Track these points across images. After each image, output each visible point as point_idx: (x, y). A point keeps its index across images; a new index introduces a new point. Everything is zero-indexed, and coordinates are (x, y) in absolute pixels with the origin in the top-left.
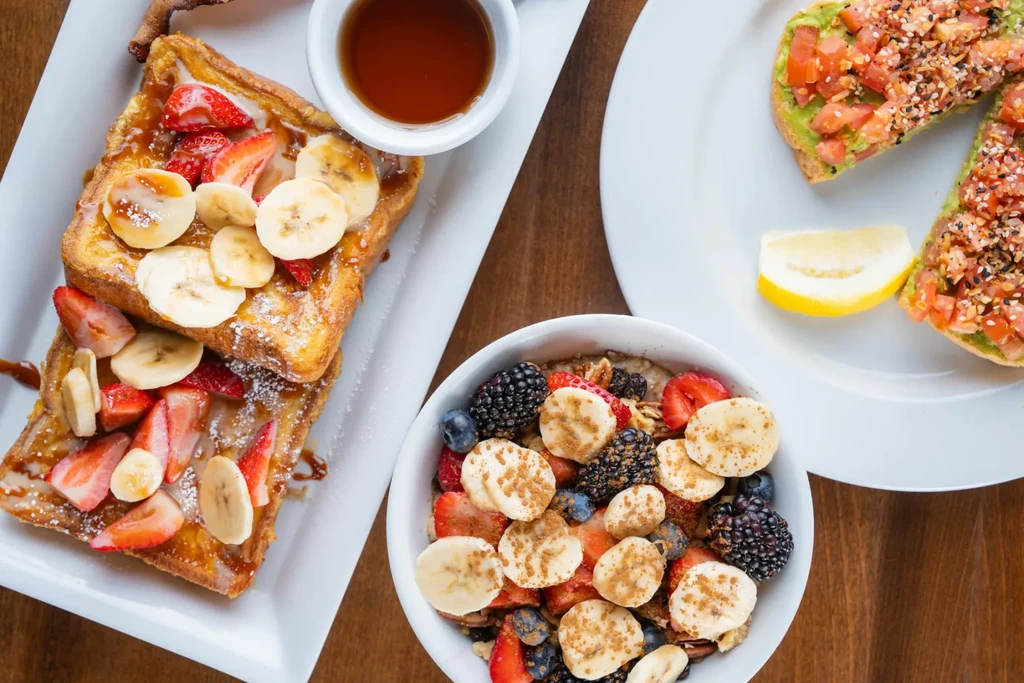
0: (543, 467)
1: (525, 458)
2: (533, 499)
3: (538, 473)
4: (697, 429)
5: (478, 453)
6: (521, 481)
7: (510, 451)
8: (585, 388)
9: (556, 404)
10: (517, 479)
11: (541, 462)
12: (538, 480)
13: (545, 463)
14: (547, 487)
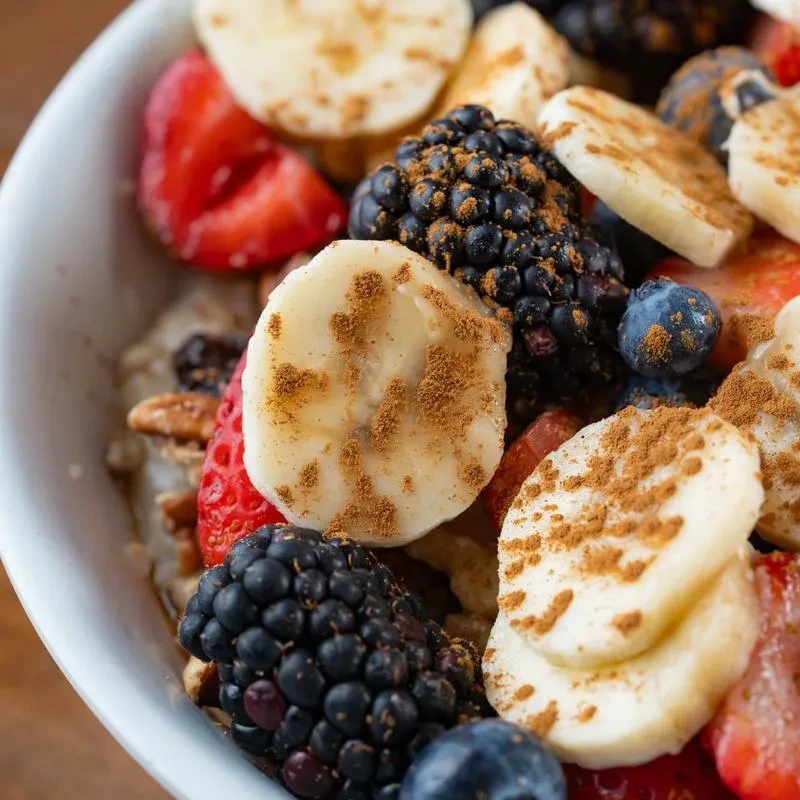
0: (551, 476)
1: (534, 543)
2: (670, 456)
3: (577, 483)
4: (324, 101)
5: (550, 717)
6: (618, 517)
7: (519, 598)
8: (239, 420)
9: (310, 476)
10: (613, 531)
11: (536, 492)
12: (601, 471)
13: (534, 479)
14: (619, 438)
